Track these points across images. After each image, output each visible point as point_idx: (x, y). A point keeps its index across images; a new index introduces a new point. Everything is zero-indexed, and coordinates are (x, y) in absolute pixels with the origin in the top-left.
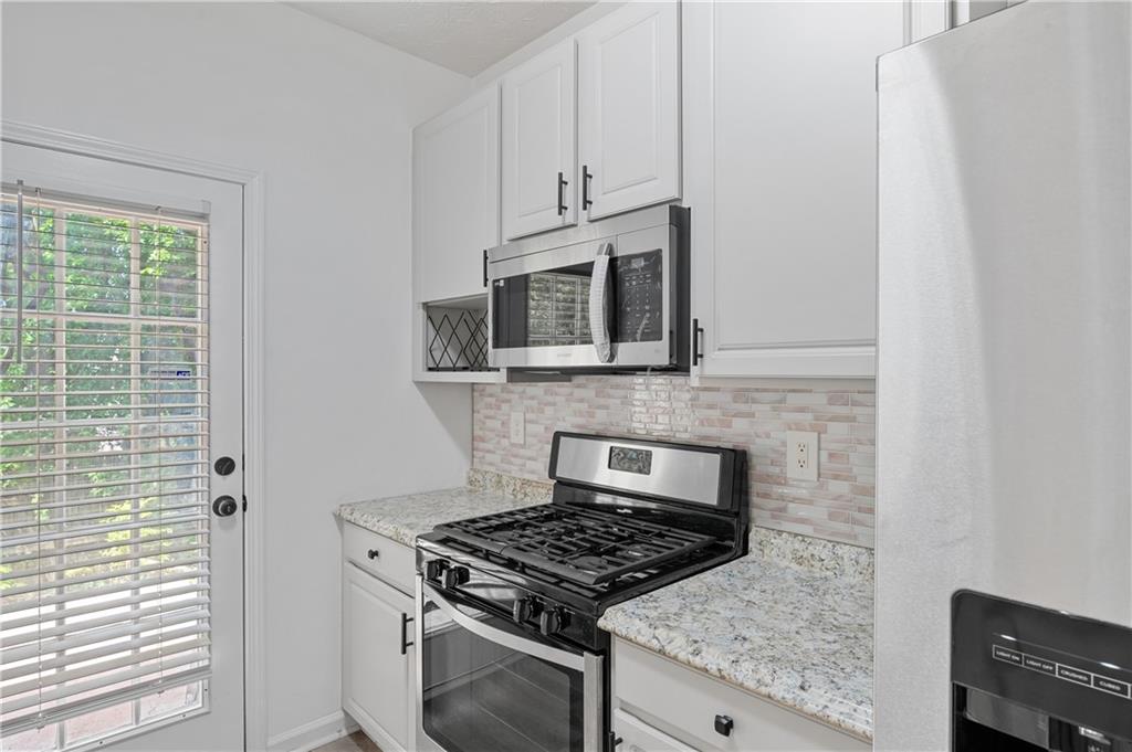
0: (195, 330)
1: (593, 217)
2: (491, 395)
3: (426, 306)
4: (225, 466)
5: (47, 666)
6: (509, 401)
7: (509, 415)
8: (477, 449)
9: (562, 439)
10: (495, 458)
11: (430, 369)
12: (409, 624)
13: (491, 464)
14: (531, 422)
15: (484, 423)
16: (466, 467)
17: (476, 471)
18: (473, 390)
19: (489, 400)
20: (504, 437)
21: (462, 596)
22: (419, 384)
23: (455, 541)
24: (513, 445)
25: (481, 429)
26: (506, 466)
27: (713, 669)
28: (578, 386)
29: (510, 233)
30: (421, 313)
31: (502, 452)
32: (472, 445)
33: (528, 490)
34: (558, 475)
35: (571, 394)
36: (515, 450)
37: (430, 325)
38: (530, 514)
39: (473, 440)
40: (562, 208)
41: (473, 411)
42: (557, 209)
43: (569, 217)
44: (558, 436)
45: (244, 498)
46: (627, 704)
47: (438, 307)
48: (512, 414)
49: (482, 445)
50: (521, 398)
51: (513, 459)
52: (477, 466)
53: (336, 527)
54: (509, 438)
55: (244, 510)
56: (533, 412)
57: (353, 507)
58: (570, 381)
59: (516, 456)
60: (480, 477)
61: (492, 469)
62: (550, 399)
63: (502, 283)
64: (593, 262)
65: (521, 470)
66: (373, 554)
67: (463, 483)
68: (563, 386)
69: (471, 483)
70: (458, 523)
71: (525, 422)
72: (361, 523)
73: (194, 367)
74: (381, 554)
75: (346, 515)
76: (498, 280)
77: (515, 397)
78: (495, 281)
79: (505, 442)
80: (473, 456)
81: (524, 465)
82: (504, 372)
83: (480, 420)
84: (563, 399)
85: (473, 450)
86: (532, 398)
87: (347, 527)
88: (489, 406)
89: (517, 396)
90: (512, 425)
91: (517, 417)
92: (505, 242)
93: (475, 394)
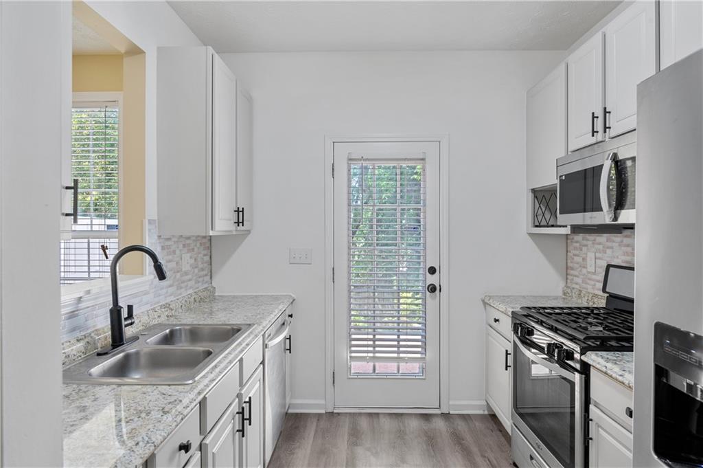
0: (420, 209)
1: (612, 135)
2: (577, 242)
3: (534, 191)
4: (432, 271)
5: (370, 340)
6: (586, 246)
7: (586, 254)
8: (570, 275)
9: (611, 269)
10: (579, 280)
11: (537, 226)
12: (509, 356)
13: (577, 284)
14: (599, 258)
15: (573, 259)
16: (562, 284)
17: (568, 287)
18: (567, 239)
19: (575, 244)
20: (584, 267)
21: (529, 342)
22: (531, 235)
23: (532, 317)
24: (589, 272)
25: (572, 262)
26: (584, 285)
27: (626, 382)
28: (626, 236)
29: (572, 148)
30: (531, 195)
31: (582, 277)
32: (566, 272)
33: (595, 300)
34: (607, 290)
35: (622, 242)
36: (590, 276)
37: (536, 200)
38: (584, 311)
39: (567, 269)
40: (594, 132)
41: (567, 251)
42: (591, 134)
43: (599, 137)
44: (609, 266)
45: (440, 286)
46: (597, 403)
47: (541, 191)
48: (588, 253)
49: (572, 272)
50: (593, 243)
51: (588, 281)
52: (569, 285)
53: (483, 306)
54: (586, 268)
55: (440, 291)
56: (600, 253)
57: (490, 297)
58: (621, 233)
59: (590, 279)
60: (569, 291)
61: (577, 287)
62: (609, 244)
63: (564, 178)
64: (603, 165)
65: (593, 288)
66: (496, 320)
67: (560, 294)
68: (617, 237)
69: (564, 294)
70: (535, 308)
71: (595, 259)
72: (492, 305)
73: (420, 226)
74: (500, 320)
75: (486, 301)
76: (562, 176)
77: (590, 243)
78: (560, 177)
79: (584, 271)
80: (567, 279)
81: (595, 285)
82: (569, 227)
83: (571, 257)
84: (617, 244)
85: (567, 274)
86: (600, 244)
87: (487, 307)
88: (575, 248)
89: (591, 242)
90: (588, 259)
91: (591, 255)
92: (569, 153)
93: (569, 241)
